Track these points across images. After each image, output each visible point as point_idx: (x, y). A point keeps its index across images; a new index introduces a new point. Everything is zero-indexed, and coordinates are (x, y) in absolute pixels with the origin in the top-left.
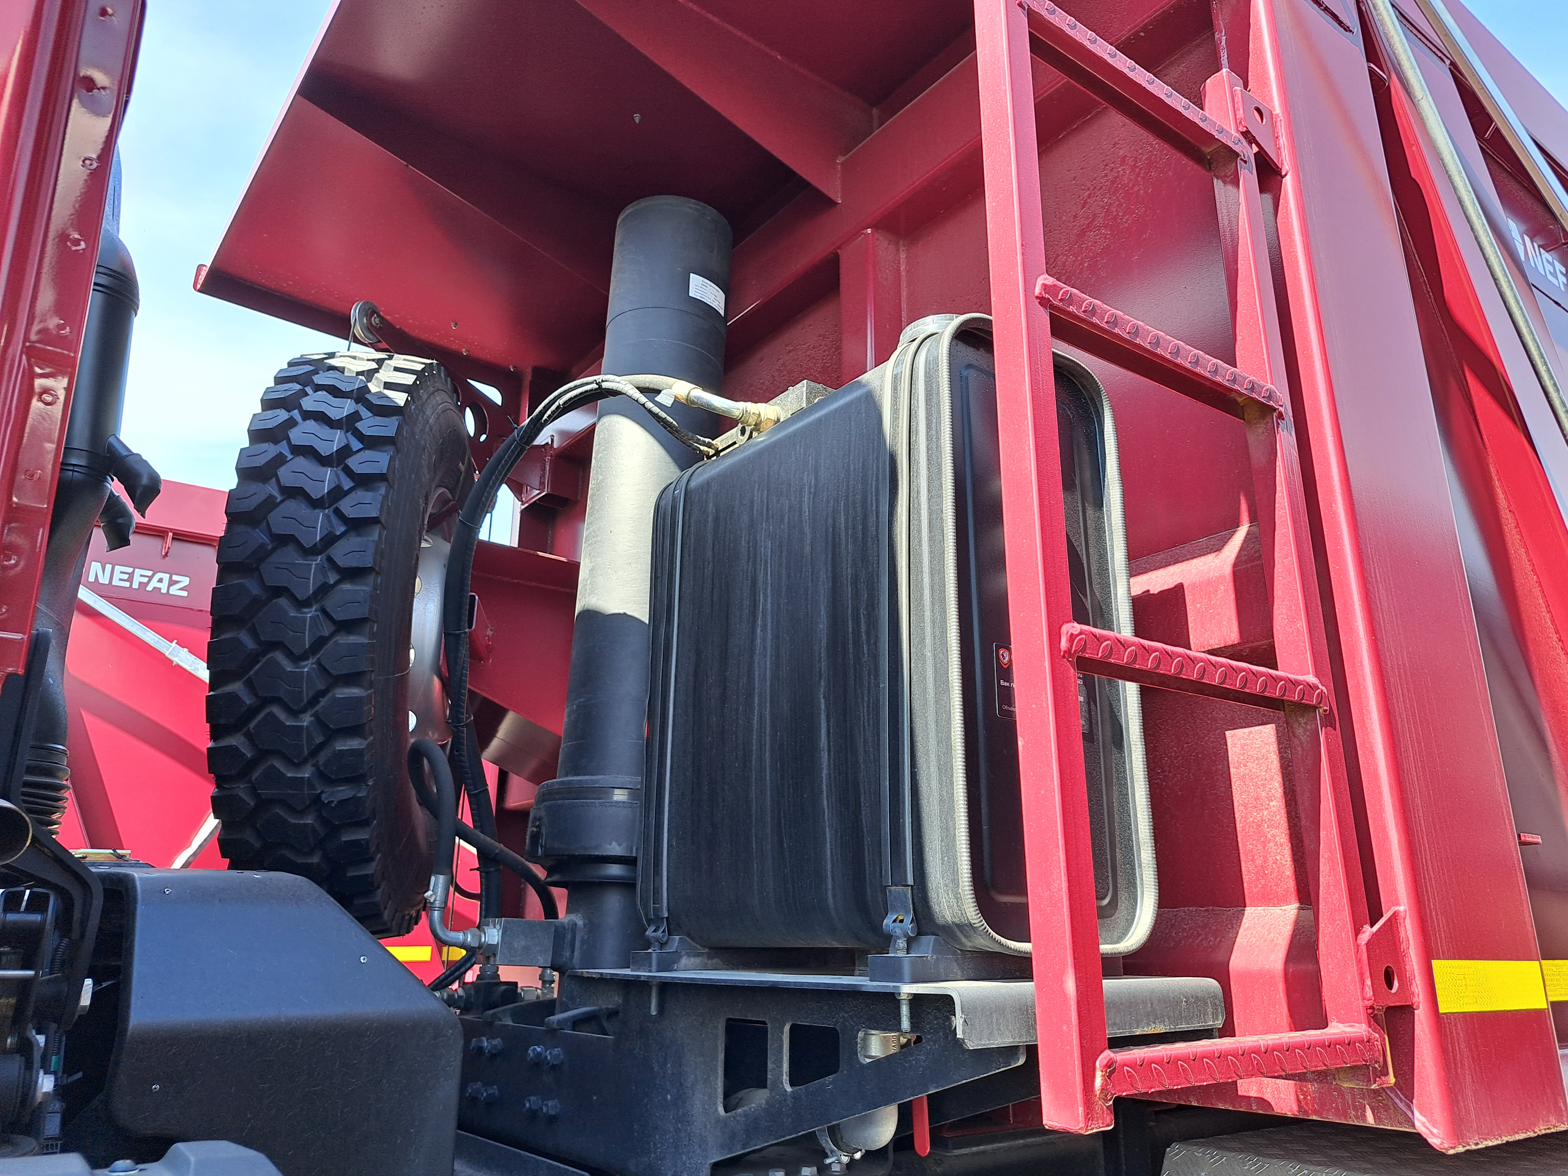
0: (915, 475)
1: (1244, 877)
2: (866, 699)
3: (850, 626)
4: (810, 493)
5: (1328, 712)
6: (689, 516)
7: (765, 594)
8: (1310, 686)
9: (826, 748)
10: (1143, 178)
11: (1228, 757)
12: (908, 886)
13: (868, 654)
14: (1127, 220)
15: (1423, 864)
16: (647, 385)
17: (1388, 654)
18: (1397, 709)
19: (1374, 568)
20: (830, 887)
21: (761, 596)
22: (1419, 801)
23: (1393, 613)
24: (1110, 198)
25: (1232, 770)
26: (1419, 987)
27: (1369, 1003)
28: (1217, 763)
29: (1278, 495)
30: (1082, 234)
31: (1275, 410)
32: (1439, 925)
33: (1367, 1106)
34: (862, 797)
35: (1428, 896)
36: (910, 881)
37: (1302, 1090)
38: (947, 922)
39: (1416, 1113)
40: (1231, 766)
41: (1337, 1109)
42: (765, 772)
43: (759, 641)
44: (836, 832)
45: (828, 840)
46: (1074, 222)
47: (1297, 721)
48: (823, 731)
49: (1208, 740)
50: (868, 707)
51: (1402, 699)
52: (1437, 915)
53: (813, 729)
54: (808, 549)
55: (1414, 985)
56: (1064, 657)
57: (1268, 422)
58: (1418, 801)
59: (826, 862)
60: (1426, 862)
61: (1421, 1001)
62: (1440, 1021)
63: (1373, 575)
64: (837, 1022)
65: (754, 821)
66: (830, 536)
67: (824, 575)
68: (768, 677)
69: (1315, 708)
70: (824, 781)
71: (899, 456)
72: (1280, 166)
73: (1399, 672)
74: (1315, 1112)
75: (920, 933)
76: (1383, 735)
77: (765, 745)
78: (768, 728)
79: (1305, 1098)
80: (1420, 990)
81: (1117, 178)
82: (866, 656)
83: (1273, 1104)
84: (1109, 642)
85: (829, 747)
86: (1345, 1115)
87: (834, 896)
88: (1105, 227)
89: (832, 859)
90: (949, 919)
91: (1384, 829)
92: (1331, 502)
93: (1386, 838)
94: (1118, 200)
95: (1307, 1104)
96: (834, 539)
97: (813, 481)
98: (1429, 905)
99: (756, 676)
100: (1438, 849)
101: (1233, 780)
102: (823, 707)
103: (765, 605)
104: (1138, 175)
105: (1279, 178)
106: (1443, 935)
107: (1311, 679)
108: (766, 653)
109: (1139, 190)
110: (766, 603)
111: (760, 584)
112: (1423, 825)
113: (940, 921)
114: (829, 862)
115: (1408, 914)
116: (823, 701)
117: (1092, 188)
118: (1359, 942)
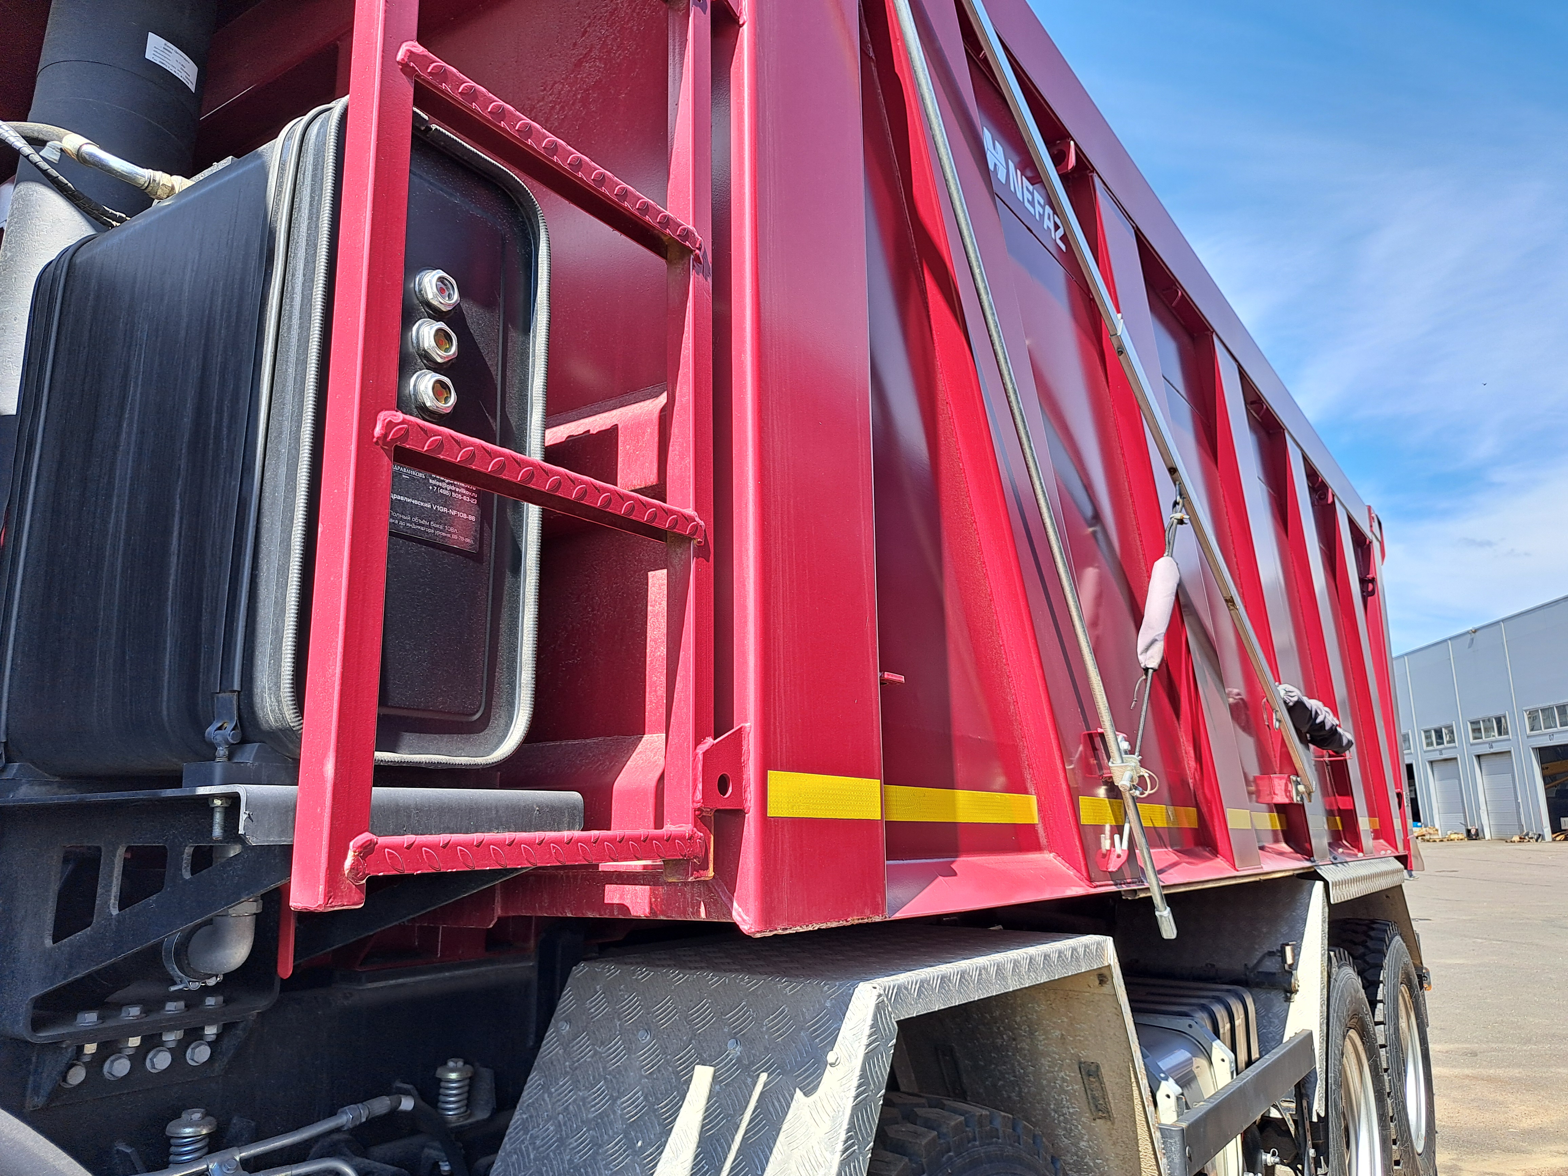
0: (292, 255)
1: (647, 707)
2: (219, 499)
3: (213, 420)
4: (192, 270)
5: (703, 544)
6: (71, 294)
7: (136, 383)
8: (685, 518)
9: (176, 552)
10: (638, 14)
11: (647, 596)
12: (235, 691)
13: (227, 450)
14: (620, 55)
15: (775, 686)
16: (36, 135)
17: (773, 499)
18: (773, 548)
19: (773, 420)
20: (165, 698)
21: (132, 385)
22: (782, 632)
23: (786, 464)
24: (607, 30)
25: (649, 608)
26: (752, 793)
27: (699, 805)
28: (638, 601)
29: (685, 335)
30: (579, 64)
31: (692, 251)
32: (781, 741)
33: (702, 903)
34: (204, 603)
35: (775, 715)
36: (237, 687)
37: (654, 894)
38: (271, 727)
39: (735, 904)
40: (649, 604)
41: (679, 908)
42: (115, 579)
43: (124, 436)
44: (177, 641)
45: (168, 650)
46: (573, 49)
47: (675, 551)
48: (176, 534)
49: (633, 580)
50: (220, 507)
51: (780, 542)
52: (781, 732)
53: (167, 532)
54: (183, 333)
55: (748, 791)
56: (377, 443)
57: (685, 263)
58: (780, 632)
59: (164, 673)
60: (779, 685)
61: (752, 805)
62: (767, 824)
63: (770, 426)
64: (166, 840)
65: (100, 633)
66: (205, 320)
67: (195, 363)
68: (129, 476)
69: (689, 539)
70: (170, 587)
71: (278, 233)
72: (738, 15)
73: (782, 518)
74: (663, 913)
75: (244, 741)
76: (756, 571)
77: (118, 550)
78: (123, 533)
79: (656, 900)
80: (753, 796)
81: (616, 9)
82: (225, 452)
83: (630, 908)
84: (440, 437)
85: (179, 551)
86: (685, 913)
87: (168, 708)
88: (600, 59)
89: (170, 669)
90: (273, 723)
91: (744, 654)
92: (742, 351)
93: (745, 663)
94: (614, 34)
95: (656, 906)
96: (208, 323)
97: (197, 258)
98: (775, 723)
99: (117, 474)
100: (794, 675)
101: (649, 618)
102: (178, 508)
103: (134, 395)
104: (634, 11)
105: (737, 27)
106: (784, 750)
107: (690, 511)
108: (130, 449)
109: (634, 25)
110: (135, 392)
111: (132, 373)
112: (781, 653)
113: (265, 726)
114: (166, 672)
115: (753, 729)
116: (178, 501)
117: (592, 17)
118: (698, 751)
